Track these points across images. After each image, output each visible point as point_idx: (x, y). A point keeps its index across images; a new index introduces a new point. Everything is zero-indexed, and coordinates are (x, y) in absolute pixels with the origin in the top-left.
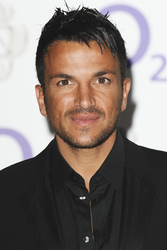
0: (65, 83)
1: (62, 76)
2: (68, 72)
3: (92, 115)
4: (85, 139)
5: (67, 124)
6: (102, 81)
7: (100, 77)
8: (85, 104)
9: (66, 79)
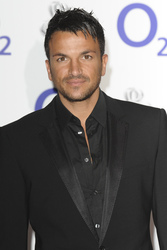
0: (63, 59)
1: (60, 55)
2: (63, 52)
3: (80, 80)
4: (77, 94)
5: (64, 86)
6: (87, 57)
7: (85, 54)
8: (75, 73)
9: (63, 57)
